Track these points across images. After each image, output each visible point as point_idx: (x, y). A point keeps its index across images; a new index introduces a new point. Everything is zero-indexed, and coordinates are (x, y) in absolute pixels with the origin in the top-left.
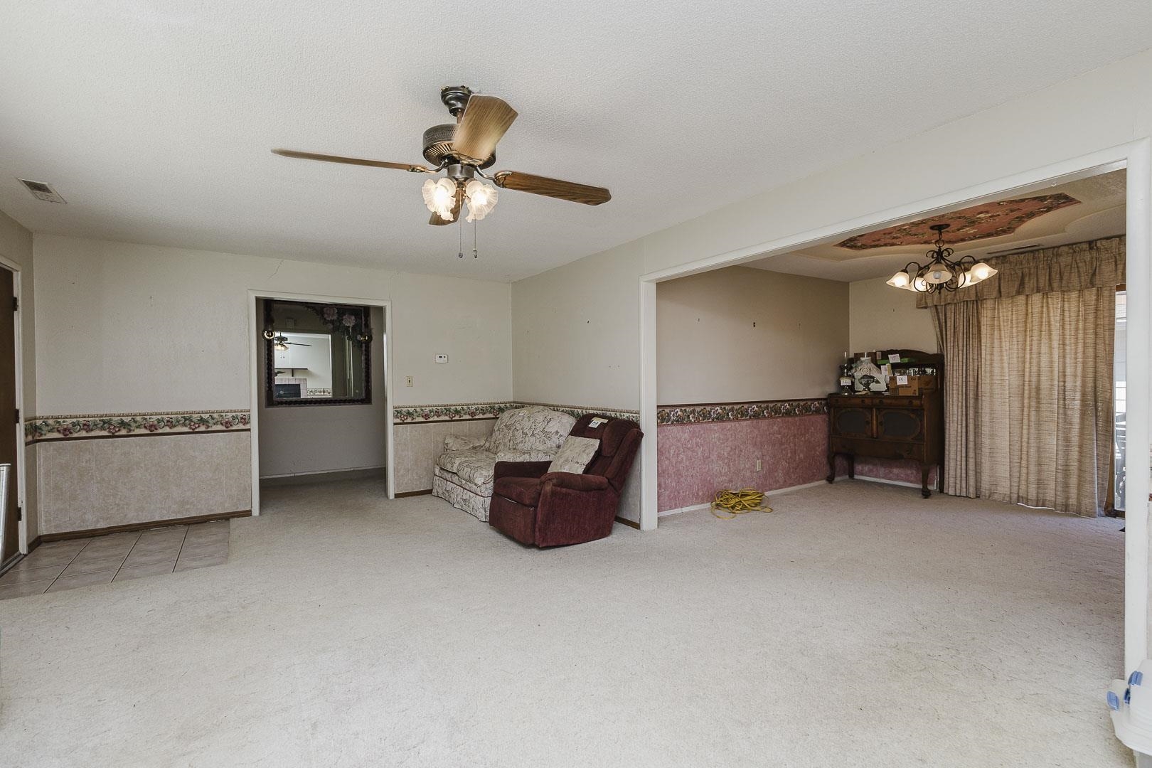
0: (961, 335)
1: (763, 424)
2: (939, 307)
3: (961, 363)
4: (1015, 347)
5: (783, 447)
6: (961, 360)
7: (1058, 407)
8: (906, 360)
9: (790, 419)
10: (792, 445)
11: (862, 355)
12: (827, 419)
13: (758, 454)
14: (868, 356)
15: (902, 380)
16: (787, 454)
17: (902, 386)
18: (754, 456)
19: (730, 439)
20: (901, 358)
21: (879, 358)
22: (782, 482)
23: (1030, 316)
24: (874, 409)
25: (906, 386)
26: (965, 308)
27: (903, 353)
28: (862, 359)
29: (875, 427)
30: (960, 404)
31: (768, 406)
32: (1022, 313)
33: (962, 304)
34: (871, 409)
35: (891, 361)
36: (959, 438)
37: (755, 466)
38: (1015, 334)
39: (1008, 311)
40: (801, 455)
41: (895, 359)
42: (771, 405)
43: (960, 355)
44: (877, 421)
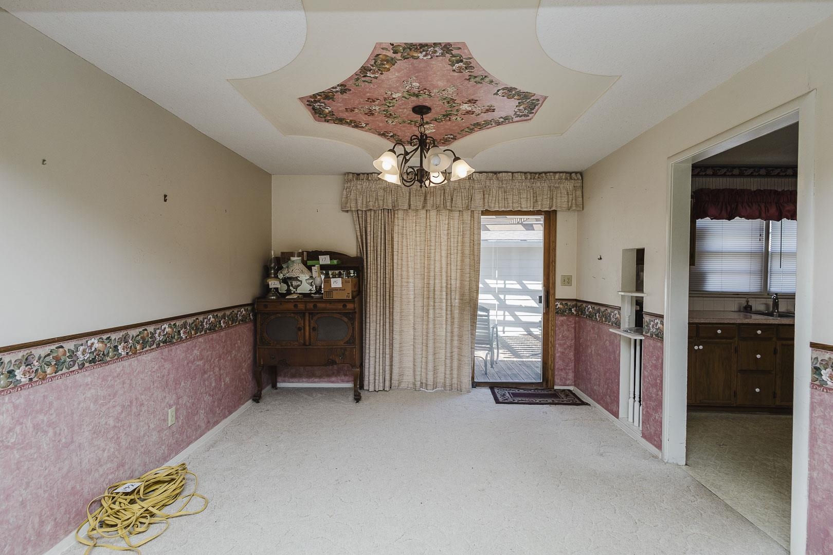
0: (379, 240)
1: (178, 351)
2: (360, 212)
3: (379, 266)
4: (419, 254)
5: (206, 376)
6: (379, 263)
7: (446, 305)
8: (335, 262)
9: (215, 335)
10: (217, 369)
11: (292, 254)
12: (253, 328)
13: (171, 399)
14: (298, 256)
15: (336, 283)
16: (211, 384)
17: (336, 289)
18: (163, 405)
19: (121, 392)
20: (331, 259)
21: (309, 258)
22: (203, 425)
23: (428, 227)
24: (307, 314)
25: (340, 289)
26: (383, 215)
27: (333, 255)
28: (293, 259)
29: (307, 334)
30: (379, 305)
31: (185, 324)
32: (423, 225)
33: (380, 212)
34: (304, 314)
35: (321, 263)
36: (378, 337)
37: (165, 420)
38: (418, 243)
39: (413, 223)
40: (227, 380)
41: (325, 260)
42: (190, 321)
43: (379, 259)
44: (309, 326)
